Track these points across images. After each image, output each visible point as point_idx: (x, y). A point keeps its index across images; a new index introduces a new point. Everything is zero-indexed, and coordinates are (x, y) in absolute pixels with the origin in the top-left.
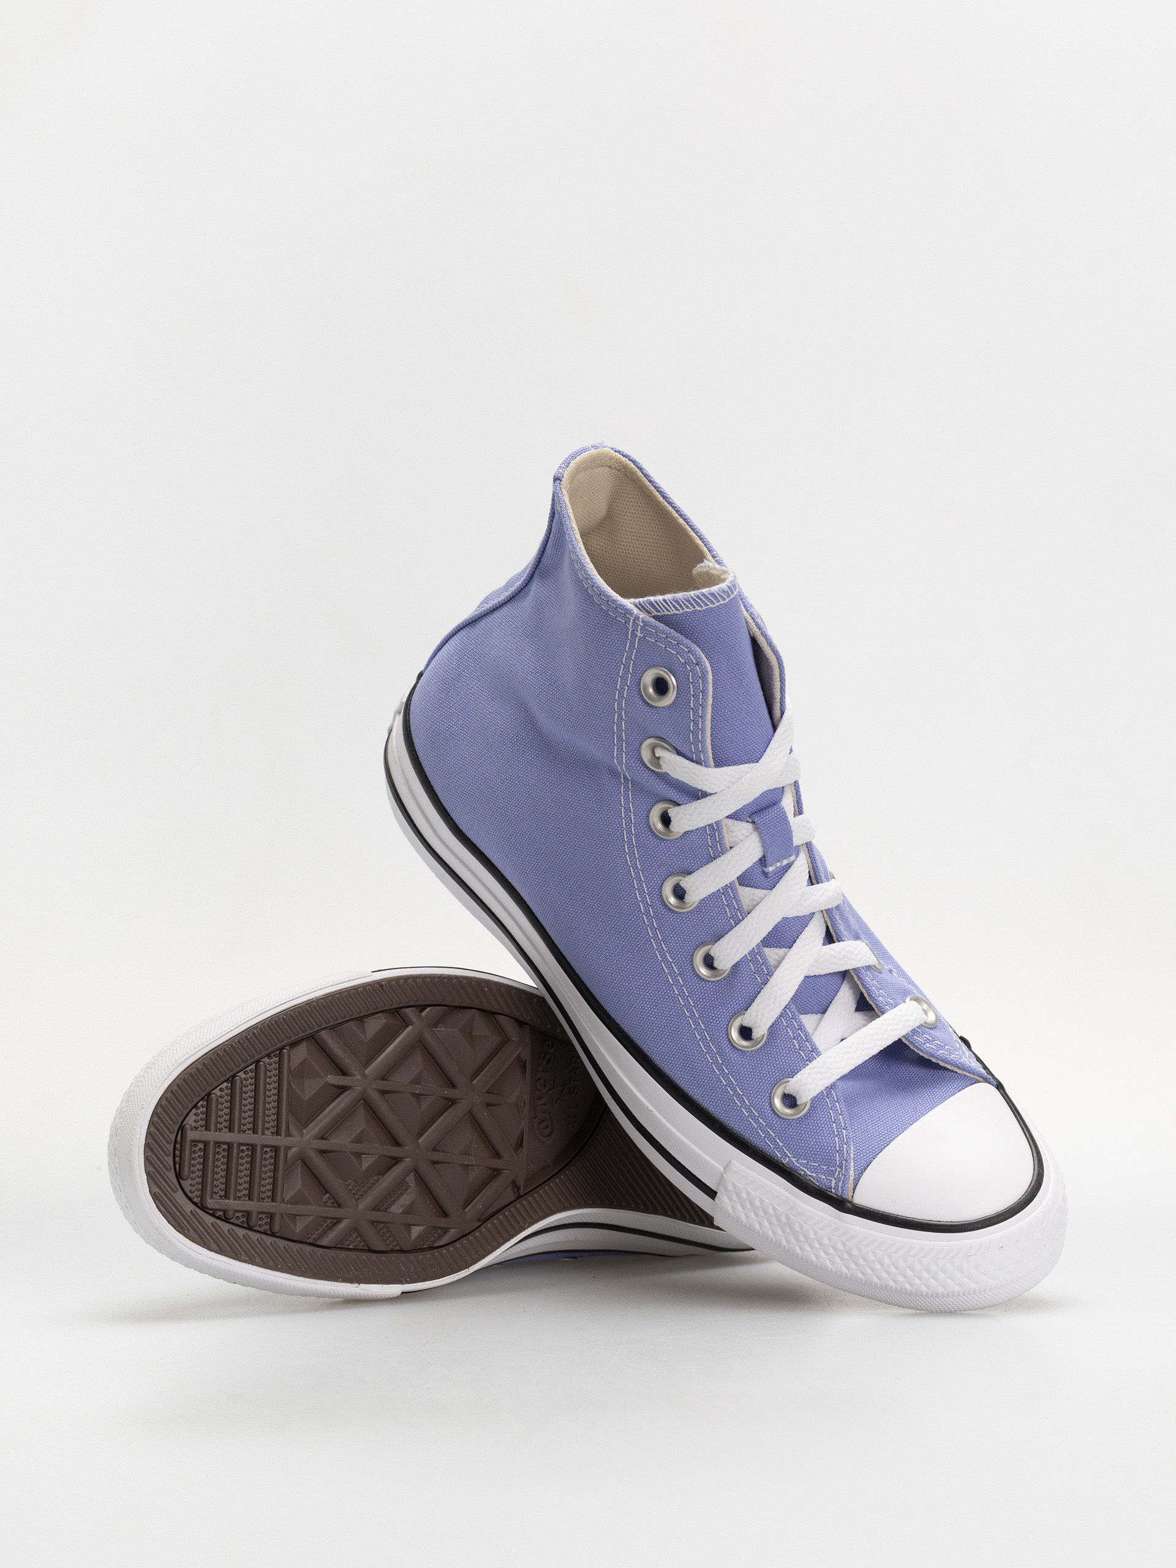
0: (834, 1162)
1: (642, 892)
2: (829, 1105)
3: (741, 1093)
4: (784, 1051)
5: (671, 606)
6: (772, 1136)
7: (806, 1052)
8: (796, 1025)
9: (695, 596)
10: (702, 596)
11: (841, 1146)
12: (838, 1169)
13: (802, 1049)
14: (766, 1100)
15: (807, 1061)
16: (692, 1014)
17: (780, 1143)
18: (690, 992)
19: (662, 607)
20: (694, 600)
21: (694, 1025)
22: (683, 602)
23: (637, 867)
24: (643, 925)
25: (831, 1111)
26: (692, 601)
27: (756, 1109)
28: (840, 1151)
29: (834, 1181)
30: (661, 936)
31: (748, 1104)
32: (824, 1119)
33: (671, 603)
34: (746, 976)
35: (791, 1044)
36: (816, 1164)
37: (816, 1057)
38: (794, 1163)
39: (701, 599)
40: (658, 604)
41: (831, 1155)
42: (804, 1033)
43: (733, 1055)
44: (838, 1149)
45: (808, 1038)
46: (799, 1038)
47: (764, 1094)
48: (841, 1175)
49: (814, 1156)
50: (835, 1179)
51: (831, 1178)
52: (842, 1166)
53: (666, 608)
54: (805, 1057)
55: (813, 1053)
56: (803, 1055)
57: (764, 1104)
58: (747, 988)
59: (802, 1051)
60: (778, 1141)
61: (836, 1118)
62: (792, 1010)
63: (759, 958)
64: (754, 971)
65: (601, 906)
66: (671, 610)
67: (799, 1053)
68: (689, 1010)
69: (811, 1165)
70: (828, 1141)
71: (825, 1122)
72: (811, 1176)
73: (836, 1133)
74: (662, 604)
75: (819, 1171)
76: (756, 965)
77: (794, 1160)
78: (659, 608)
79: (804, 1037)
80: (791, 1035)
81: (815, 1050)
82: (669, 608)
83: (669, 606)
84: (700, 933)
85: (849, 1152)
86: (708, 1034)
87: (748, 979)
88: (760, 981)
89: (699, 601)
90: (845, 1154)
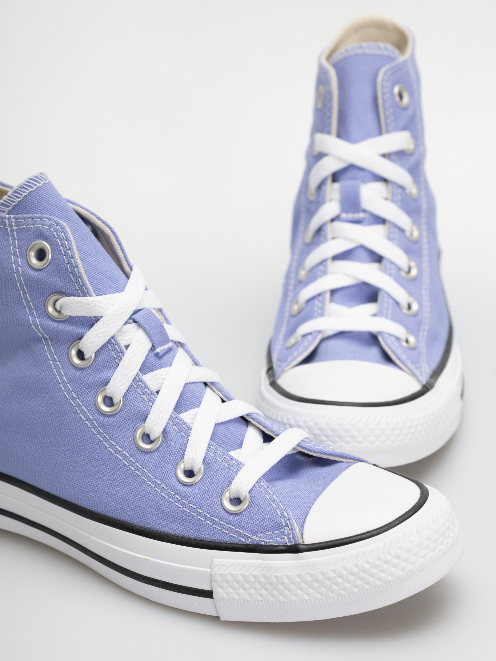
0: (281, 525)
1: (84, 413)
2: (263, 492)
3: (202, 512)
4: (219, 471)
5: (14, 197)
6: (233, 529)
7: (234, 466)
8: (220, 453)
9: (25, 182)
10: (30, 180)
11: (281, 512)
12: (286, 528)
13: (230, 465)
14: (220, 508)
15: (237, 471)
16: (149, 478)
17: (240, 531)
18: (142, 464)
19: (10, 202)
20: (26, 185)
21: (153, 484)
22: (20, 190)
23: (74, 397)
24: (94, 435)
25: (266, 495)
26: (25, 186)
27: (215, 516)
28: (283, 516)
29: (286, 538)
30: (108, 436)
31: (209, 516)
32: (263, 502)
33: (13, 195)
34: (175, 435)
35: (222, 465)
36: (270, 533)
37: (242, 467)
38: (255, 540)
39: (30, 183)
40: (6, 202)
41: (277, 521)
42: (228, 456)
43: (186, 490)
44: (280, 516)
45: (231, 458)
46: (226, 460)
47: (217, 504)
48: (289, 531)
49: (266, 527)
50: (286, 536)
51: (284, 536)
52: (288, 525)
53: (12, 201)
54: (234, 470)
55: (239, 466)
56: (233, 469)
57: (219, 511)
58: (178, 444)
59: (231, 467)
60: (238, 530)
61: (271, 498)
62: (214, 445)
63: (178, 421)
64: (178, 431)
65: (63, 440)
66: (15, 201)
67: (230, 469)
68: (145, 476)
69: (267, 535)
70: (271, 513)
71: (265, 503)
72: (269, 542)
73: (275, 506)
74: (8, 200)
75: (274, 536)
76: (178, 426)
77: (254, 537)
78: (8, 204)
79: (229, 458)
80: (220, 460)
81: (239, 463)
82: (13, 200)
83: (13, 198)
84: (133, 422)
85: (288, 513)
86: (164, 485)
87: (176, 437)
88: (185, 436)
89: (30, 184)
90: (286, 516)
